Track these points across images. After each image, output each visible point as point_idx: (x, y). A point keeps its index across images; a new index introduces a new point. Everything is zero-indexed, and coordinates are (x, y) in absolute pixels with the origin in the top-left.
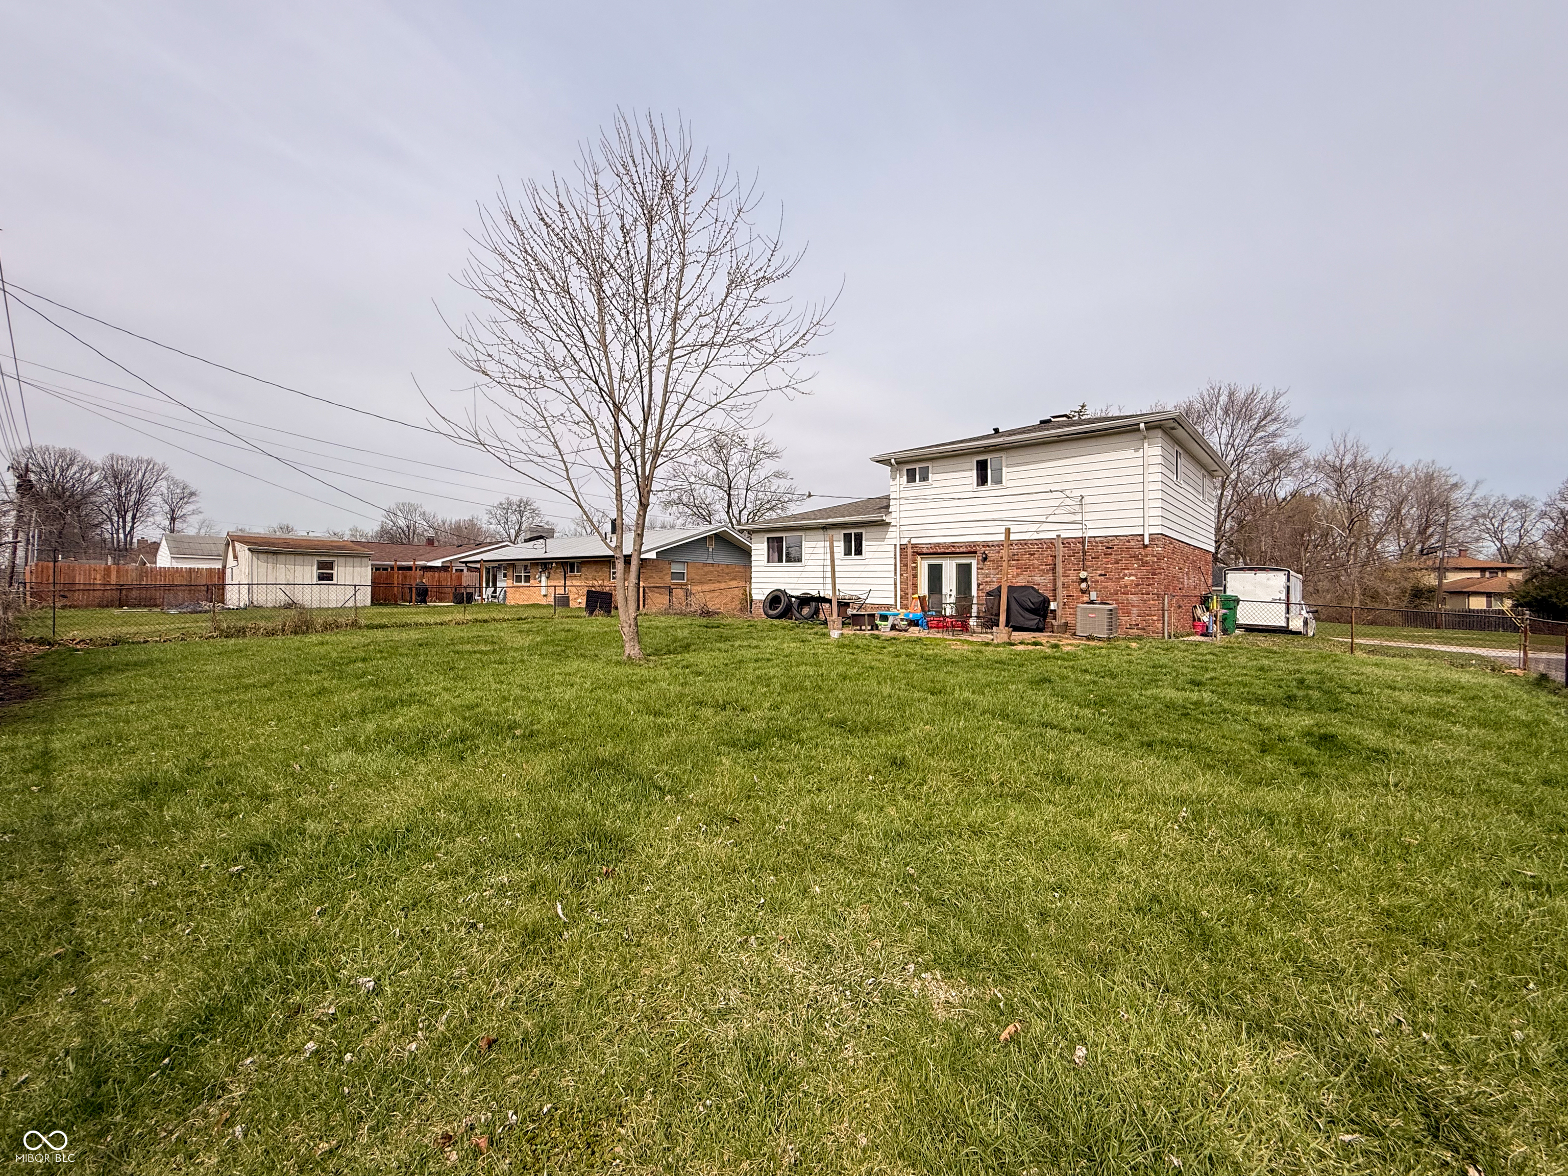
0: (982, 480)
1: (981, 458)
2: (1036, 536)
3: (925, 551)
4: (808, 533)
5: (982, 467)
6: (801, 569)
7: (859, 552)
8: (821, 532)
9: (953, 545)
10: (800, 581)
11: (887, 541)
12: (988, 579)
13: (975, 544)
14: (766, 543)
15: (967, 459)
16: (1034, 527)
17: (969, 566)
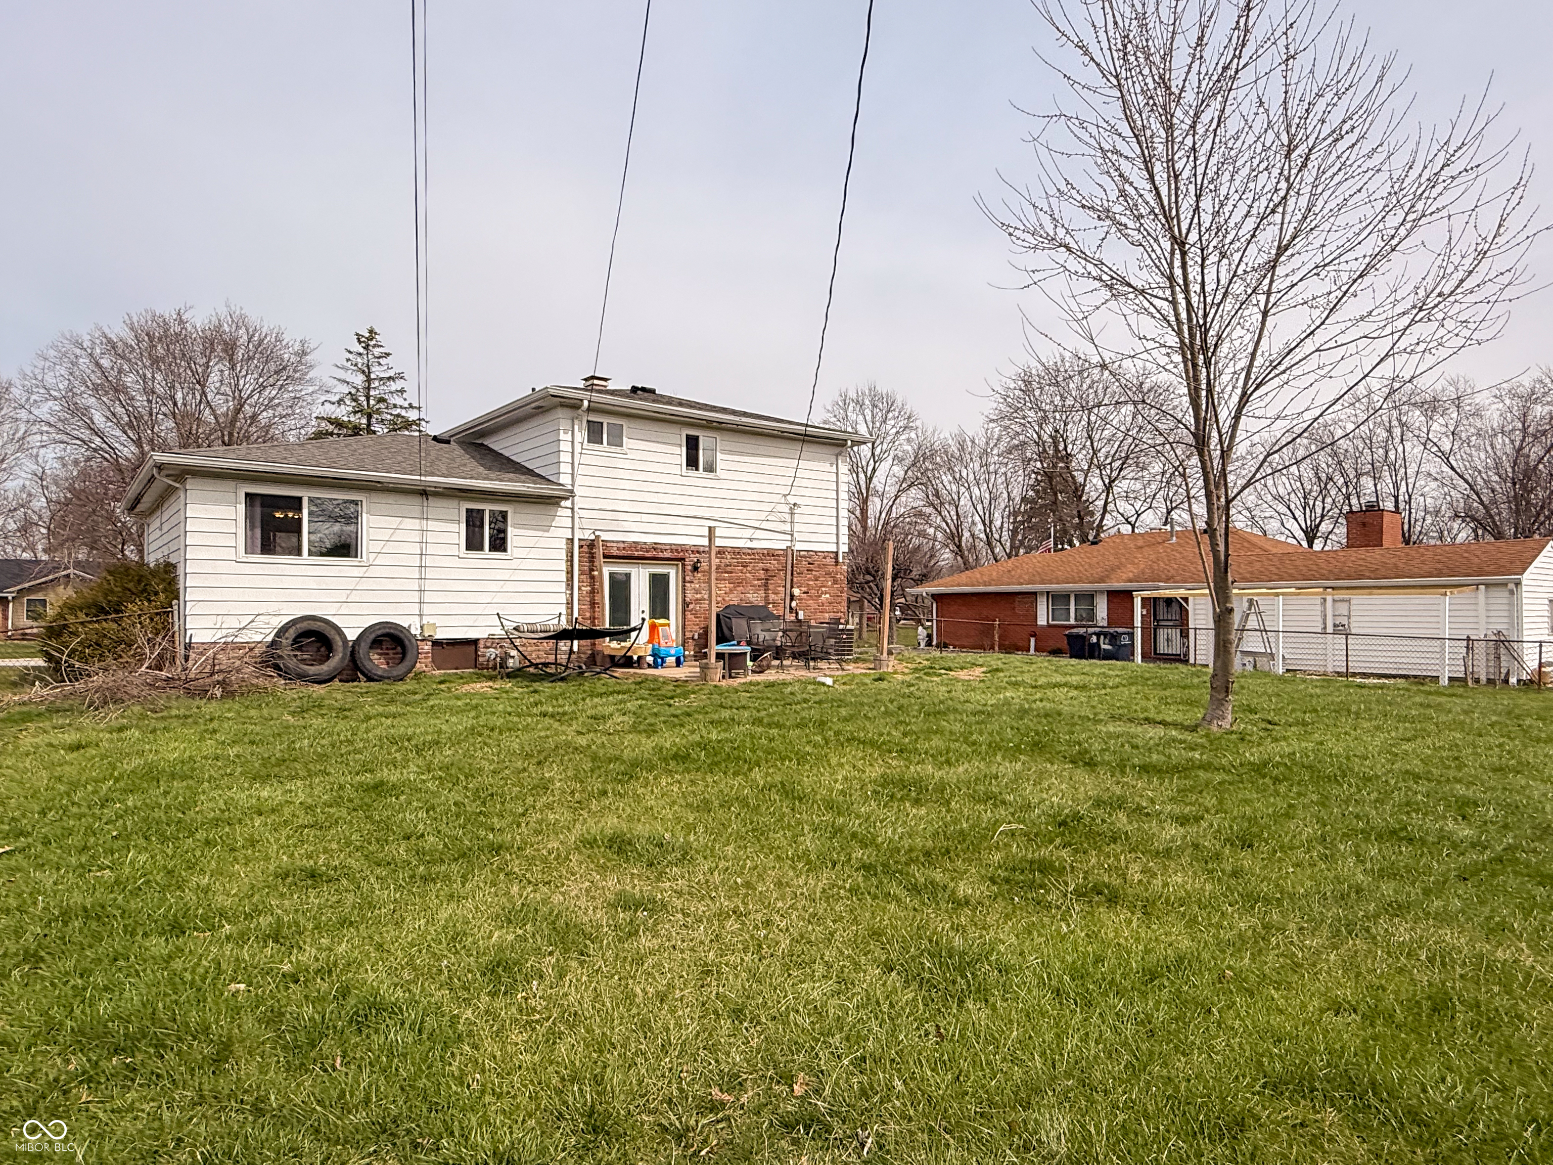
0: (692, 462)
1: (693, 432)
2: (750, 544)
3: (615, 552)
4: (376, 497)
5: (692, 444)
6: (357, 572)
7: (499, 544)
8: (417, 500)
9: (655, 547)
10: (355, 596)
11: (553, 532)
12: (699, 596)
13: (683, 548)
14: (242, 507)
15: (675, 429)
16: (748, 533)
17: (665, 578)
